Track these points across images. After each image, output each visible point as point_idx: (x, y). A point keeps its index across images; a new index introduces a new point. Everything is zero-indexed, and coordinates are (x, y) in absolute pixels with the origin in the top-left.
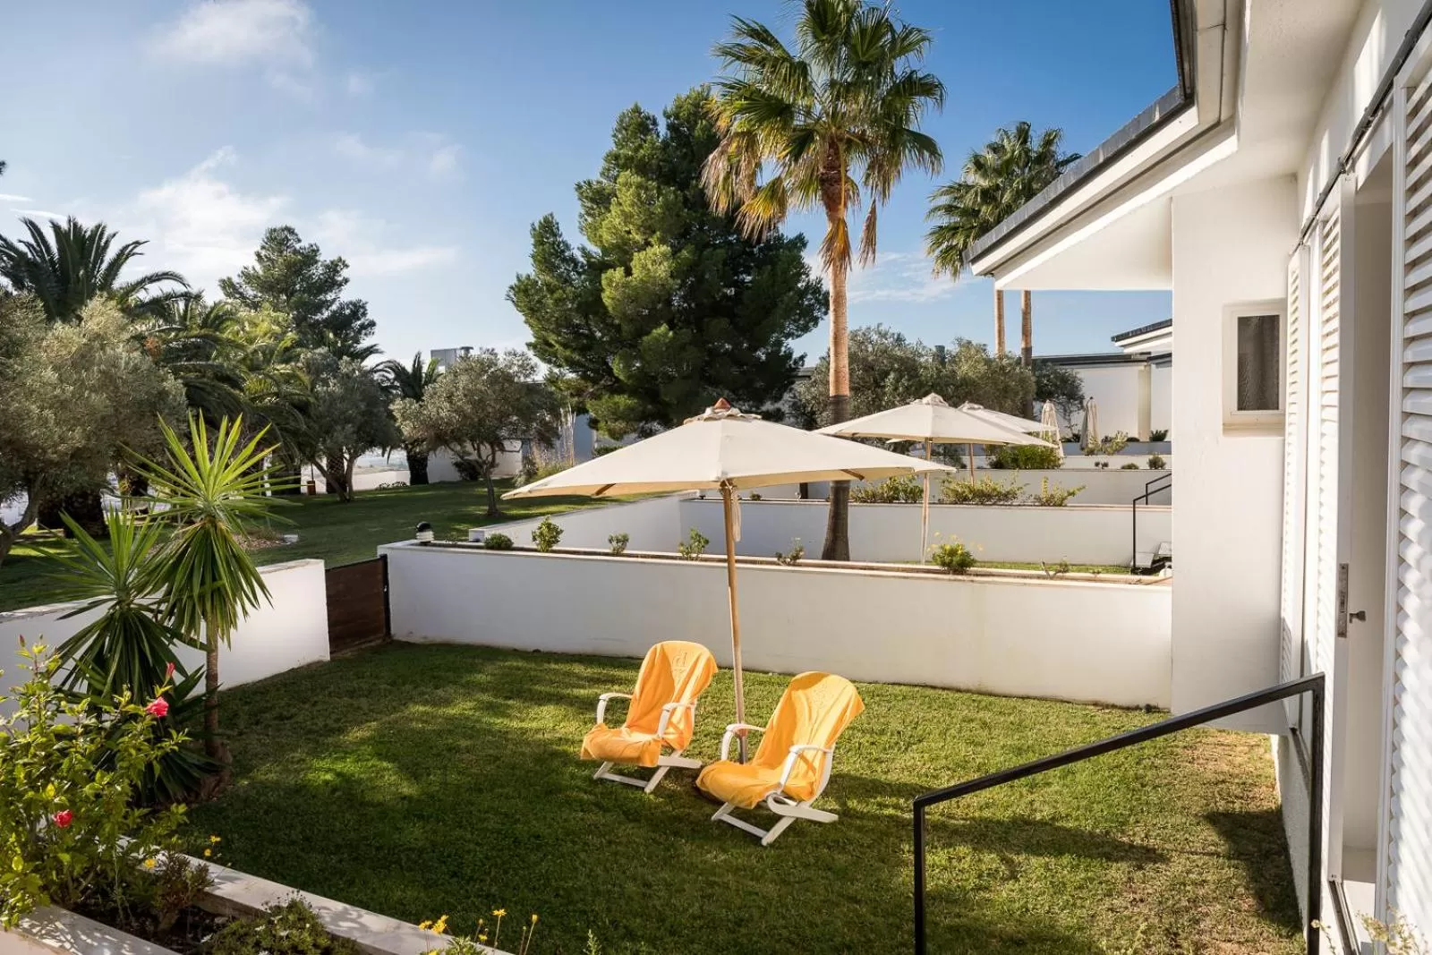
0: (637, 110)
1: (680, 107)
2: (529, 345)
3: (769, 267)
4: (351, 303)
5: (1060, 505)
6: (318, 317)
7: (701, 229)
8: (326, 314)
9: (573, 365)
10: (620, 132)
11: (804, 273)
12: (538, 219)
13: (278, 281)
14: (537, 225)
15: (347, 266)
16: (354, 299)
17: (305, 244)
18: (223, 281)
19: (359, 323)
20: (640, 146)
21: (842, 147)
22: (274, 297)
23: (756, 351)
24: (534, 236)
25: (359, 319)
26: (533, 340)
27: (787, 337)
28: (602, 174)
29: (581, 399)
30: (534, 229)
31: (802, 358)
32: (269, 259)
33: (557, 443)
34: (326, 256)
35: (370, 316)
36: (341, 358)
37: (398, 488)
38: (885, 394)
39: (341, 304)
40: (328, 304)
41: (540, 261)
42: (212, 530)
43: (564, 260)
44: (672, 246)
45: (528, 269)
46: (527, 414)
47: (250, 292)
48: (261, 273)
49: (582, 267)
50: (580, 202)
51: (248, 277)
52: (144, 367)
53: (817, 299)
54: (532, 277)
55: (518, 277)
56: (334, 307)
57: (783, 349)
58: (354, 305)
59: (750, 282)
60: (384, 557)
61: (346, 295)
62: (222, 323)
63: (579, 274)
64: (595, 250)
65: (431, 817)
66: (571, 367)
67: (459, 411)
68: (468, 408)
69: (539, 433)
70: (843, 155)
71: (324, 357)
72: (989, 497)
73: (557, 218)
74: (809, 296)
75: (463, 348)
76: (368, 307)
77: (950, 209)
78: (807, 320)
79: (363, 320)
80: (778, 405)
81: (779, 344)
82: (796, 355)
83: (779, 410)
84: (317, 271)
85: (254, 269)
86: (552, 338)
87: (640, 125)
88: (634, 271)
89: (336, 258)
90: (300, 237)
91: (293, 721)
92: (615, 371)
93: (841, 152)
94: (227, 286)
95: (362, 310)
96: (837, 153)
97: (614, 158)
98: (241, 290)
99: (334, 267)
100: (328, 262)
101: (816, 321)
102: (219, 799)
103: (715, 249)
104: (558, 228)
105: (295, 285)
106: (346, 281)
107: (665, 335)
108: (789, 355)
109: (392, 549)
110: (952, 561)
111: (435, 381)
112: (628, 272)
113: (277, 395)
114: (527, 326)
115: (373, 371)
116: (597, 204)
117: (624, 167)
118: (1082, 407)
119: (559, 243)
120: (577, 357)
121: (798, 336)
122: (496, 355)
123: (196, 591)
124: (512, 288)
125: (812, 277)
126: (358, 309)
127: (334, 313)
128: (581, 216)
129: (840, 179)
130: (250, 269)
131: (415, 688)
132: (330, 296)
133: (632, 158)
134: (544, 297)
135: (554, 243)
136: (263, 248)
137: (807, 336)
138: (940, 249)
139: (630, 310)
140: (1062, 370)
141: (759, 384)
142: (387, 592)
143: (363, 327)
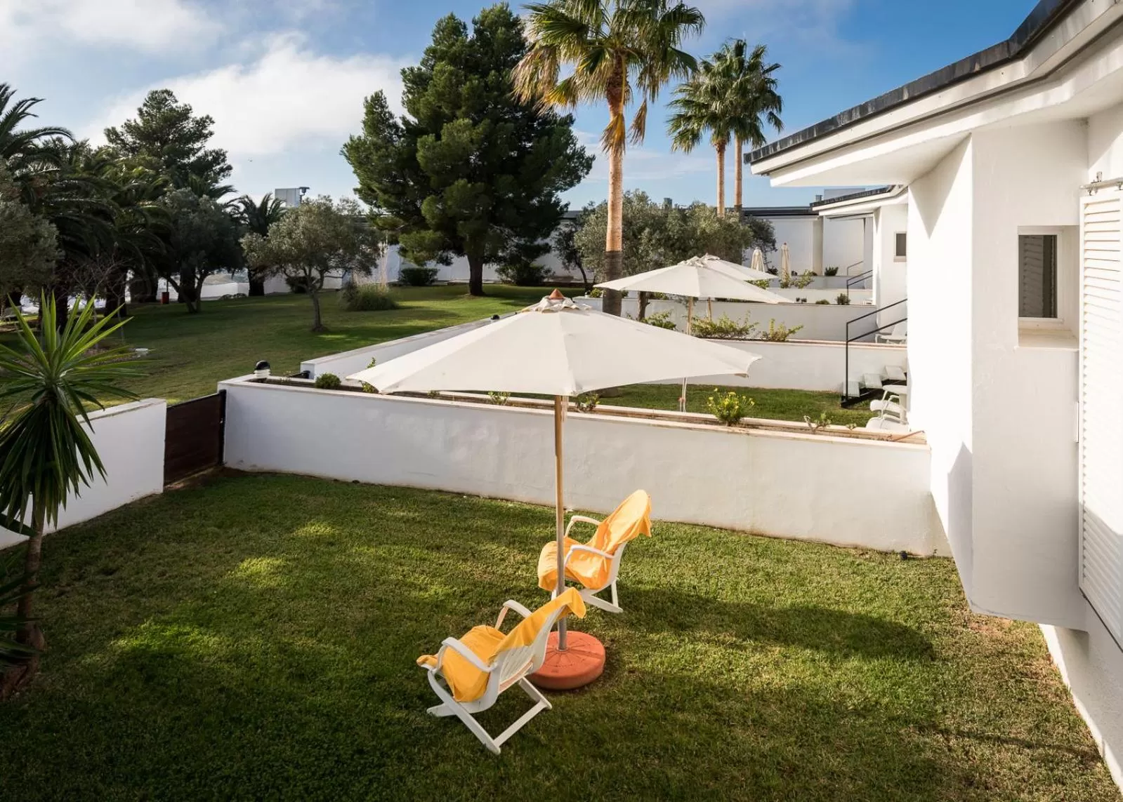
0: (452, 17)
1: (485, 17)
2: (356, 190)
3: (546, 137)
4: (214, 151)
5: (783, 341)
6: (186, 161)
7: (495, 107)
8: (193, 159)
9: (389, 206)
10: (438, 32)
11: (572, 143)
12: (370, 94)
13: (154, 132)
14: (369, 99)
15: (213, 122)
16: (216, 149)
17: (180, 104)
18: (108, 130)
19: (218, 167)
20: (453, 44)
21: (624, 58)
22: (150, 144)
23: (532, 199)
24: (366, 107)
25: (219, 164)
26: (359, 186)
27: (557, 189)
28: (423, 63)
29: (394, 233)
30: (367, 102)
31: (567, 205)
32: (149, 114)
33: (373, 270)
34: (196, 114)
35: (228, 162)
36: (201, 196)
37: (240, 298)
38: (641, 244)
39: (205, 152)
40: (193, 151)
41: (370, 127)
42: (51, 408)
43: (390, 126)
44: (473, 119)
45: (359, 132)
46: (352, 248)
47: (129, 139)
48: (141, 125)
49: (402, 131)
50: (403, 83)
51: (130, 128)
52: (20, 215)
53: (581, 163)
54: (362, 138)
55: (351, 138)
56: (200, 154)
57: (553, 199)
58: (217, 153)
59: (531, 147)
60: (223, 393)
61: (210, 145)
62: (102, 166)
63: (399, 137)
64: (413, 120)
65: (250, 722)
66: (388, 208)
67: (297, 245)
68: (304, 243)
69: (360, 262)
70: (624, 65)
71: (187, 195)
72: (727, 332)
73: (385, 94)
74: (575, 160)
75: (301, 188)
76: (227, 155)
77: (687, 103)
78: (572, 177)
79: (222, 165)
80: (547, 240)
81: (550, 195)
82: (562, 204)
83: (547, 244)
84: (189, 125)
85: (135, 121)
86: (375, 186)
87: (453, 28)
88: (443, 137)
89: (205, 116)
90: (177, 99)
91: (116, 575)
92: (423, 212)
93: (623, 61)
94: (112, 134)
95: (222, 157)
96: (619, 62)
97: (432, 52)
98: (123, 138)
99: (202, 123)
100: (198, 118)
101: (579, 178)
102: (22, 694)
103: (506, 123)
104: (385, 102)
105: (169, 135)
106: (211, 134)
107: (464, 186)
108: (557, 203)
109: (231, 385)
110: (729, 414)
111: (279, 220)
112: (438, 137)
113: (144, 226)
114: (355, 175)
115: (227, 205)
116: (417, 85)
117: (441, 59)
118: (774, 248)
119: (386, 113)
120: (393, 200)
121: (566, 190)
122: (330, 201)
123: (26, 472)
124: (345, 145)
125: (578, 146)
126: (219, 156)
127: (199, 158)
128: (404, 93)
129: (622, 83)
130: (132, 121)
131: (242, 530)
132: (197, 145)
133: (447, 52)
134: (371, 154)
135: (381, 112)
136: (145, 105)
137: (571, 190)
138: (678, 131)
139: (436, 165)
140: (759, 219)
141: (533, 224)
142: (223, 425)
143: (222, 170)
